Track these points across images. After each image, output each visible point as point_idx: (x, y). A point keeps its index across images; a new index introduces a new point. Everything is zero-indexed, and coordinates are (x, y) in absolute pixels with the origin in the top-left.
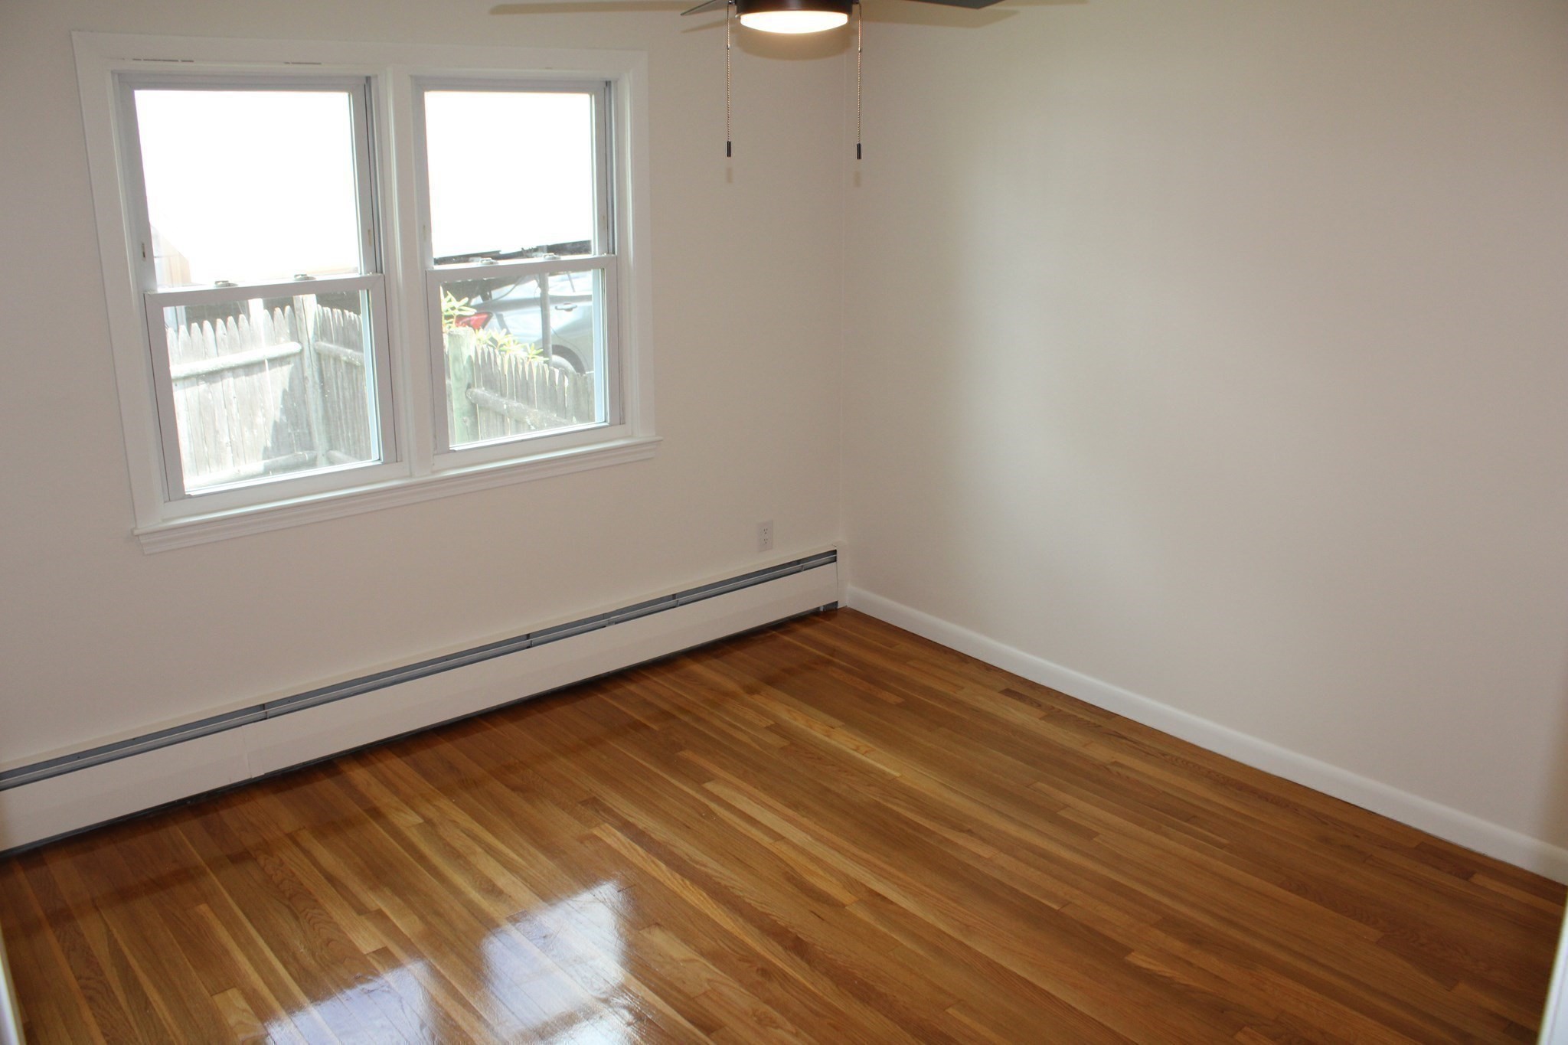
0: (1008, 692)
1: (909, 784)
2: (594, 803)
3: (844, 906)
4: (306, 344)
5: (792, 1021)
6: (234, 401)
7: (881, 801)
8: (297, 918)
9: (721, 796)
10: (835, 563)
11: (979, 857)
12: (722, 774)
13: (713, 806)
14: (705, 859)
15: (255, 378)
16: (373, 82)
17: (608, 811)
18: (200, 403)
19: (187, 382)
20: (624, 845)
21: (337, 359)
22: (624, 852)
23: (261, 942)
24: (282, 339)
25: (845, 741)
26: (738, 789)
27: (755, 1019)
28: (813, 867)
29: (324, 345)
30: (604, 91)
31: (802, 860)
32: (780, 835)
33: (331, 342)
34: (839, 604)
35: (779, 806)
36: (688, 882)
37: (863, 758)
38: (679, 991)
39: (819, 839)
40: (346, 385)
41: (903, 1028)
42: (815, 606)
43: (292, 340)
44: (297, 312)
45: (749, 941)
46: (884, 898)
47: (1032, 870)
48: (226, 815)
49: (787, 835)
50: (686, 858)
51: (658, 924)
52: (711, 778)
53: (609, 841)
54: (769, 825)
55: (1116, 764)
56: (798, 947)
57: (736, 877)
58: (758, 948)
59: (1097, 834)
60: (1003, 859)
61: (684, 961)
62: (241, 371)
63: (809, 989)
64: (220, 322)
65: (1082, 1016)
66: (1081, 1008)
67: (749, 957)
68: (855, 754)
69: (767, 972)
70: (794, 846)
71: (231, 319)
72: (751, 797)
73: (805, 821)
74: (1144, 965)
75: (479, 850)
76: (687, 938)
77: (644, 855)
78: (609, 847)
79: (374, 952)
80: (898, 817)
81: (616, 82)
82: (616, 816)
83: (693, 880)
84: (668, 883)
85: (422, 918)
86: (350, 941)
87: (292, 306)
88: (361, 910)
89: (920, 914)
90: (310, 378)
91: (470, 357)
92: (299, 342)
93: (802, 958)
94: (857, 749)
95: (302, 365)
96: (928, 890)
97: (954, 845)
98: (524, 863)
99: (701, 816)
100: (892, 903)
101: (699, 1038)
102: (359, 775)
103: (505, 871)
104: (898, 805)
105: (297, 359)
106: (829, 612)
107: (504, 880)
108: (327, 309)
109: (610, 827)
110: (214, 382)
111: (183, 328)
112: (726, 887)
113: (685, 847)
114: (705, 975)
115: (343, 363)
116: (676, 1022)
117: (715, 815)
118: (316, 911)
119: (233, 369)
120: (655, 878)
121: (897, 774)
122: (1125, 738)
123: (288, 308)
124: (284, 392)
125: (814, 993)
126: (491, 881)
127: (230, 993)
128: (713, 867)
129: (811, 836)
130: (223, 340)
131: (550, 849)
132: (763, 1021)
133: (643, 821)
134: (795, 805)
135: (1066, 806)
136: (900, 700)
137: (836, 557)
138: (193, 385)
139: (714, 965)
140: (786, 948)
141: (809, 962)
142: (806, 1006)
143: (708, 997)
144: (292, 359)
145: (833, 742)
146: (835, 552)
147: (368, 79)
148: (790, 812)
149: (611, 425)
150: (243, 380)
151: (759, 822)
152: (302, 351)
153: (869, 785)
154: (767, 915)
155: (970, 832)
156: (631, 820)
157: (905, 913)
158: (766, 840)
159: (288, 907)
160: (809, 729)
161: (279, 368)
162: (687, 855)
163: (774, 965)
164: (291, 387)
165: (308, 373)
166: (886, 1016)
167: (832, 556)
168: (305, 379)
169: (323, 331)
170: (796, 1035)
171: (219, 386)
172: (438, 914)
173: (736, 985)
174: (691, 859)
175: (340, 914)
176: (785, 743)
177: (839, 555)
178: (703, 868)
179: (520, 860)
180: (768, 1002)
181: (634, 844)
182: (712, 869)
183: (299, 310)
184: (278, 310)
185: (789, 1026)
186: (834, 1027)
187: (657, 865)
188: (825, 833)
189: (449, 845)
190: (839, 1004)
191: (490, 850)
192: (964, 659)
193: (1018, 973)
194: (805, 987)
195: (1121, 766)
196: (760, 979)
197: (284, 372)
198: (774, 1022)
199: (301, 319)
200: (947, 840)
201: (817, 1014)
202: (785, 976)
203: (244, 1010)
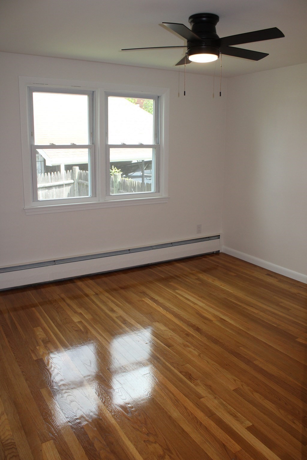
0: (268, 275)
1: (236, 294)
2: (144, 293)
3: (212, 321)
4: (75, 180)
5: (193, 346)
6: (55, 195)
7: (227, 298)
8: (58, 313)
9: (180, 293)
10: (219, 239)
11: (254, 313)
12: (181, 288)
13: (178, 296)
14: (174, 307)
15: (61, 189)
16: (95, 92)
17: (148, 295)
18: (46, 195)
19: (43, 189)
20: (150, 302)
21: (83, 184)
22: (150, 304)
23: (48, 317)
24: (69, 179)
25: (218, 283)
26: (185, 292)
27: (183, 345)
28: (204, 311)
29: (80, 181)
30: (157, 99)
31: (201, 309)
32: (196, 303)
33: (82, 180)
34: (220, 251)
35: (197, 297)
36: (168, 313)
37: (223, 287)
38: (162, 337)
39: (207, 305)
40: (85, 192)
41: (226, 350)
42: (214, 251)
43: (72, 179)
44: (73, 172)
45: (183, 327)
46: (224, 320)
47: (270, 317)
48: (43, 290)
49: (198, 304)
50: (168, 307)
51: (158, 322)
52: (178, 289)
53: (146, 301)
54: (193, 301)
55: (299, 293)
56: (198, 329)
57: (182, 312)
58: (186, 329)
59: (290, 310)
60: (262, 314)
61: (164, 330)
62: (57, 187)
63: (200, 340)
64: (52, 173)
65: (280, 352)
66: (280, 350)
67: (183, 331)
68: (221, 286)
69: (188, 335)
70: (200, 306)
71: (55, 172)
72: (189, 294)
73: (204, 301)
74: (301, 342)
75: (110, 301)
76: (165, 325)
77: (156, 305)
78: (147, 303)
79: (78, 322)
80: (231, 302)
81: (161, 96)
82: (149, 296)
83: (169, 312)
84: (162, 312)
85: (92, 315)
86: (72, 319)
87: (72, 170)
88: (76, 312)
89: (235, 325)
90: (76, 190)
91: (119, 181)
92: (73, 180)
93: (198, 332)
94: (221, 285)
95: (74, 186)
96: (238, 319)
97: (247, 309)
98: (122, 305)
99: (174, 297)
100: (226, 321)
101: (166, 348)
102: (80, 283)
103: (116, 306)
104: (231, 299)
105: (73, 185)
106: (217, 253)
107: (116, 308)
108: (82, 171)
109: (147, 299)
110: (50, 189)
111: (43, 174)
112: (179, 314)
113: (168, 304)
114: (170, 334)
115: (85, 185)
116: (160, 344)
117: (178, 297)
118: (63, 312)
119: (56, 186)
120: (158, 311)
121: (232, 292)
122: (302, 287)
123: (71, 170)
124: (68, 193)
125: (201, 340)
126: (112, 308)
127: (38, 328)
128: (176, 309)
129: (205, 304)
130: (53, 178)
131: (130, 302)
132: (185, 346)
133: (157, 298)
134: (201, 297)
135: (282, 302)
136: (235, 275)
137: (219, 237)
138: (44, 190)
139: (173, 332)
140: (194, 329)
141: (200, 333)
142: (198, 343)
143: (170, 339)
144: (71, 185)
145: (215, 283)
146: (219, 236)
147: (93, 92)
148: (200, 298)
149: (156, 192)
150: (58, 190)
151: (190, 300)
152: (74, 182)
153: (224, 294)
154: (190, 321)
155: (252, 306)
156: (153, 297)
157: (230, 324)
158: (192, 304)
159: (56, 310)
160: (208, 280)
161: (67, 187)
162: (168, 306)
163: (190, 333)
164: (70, 192)
165: (75, 189)
166: (222, 348)
167: (218, 237)
168: (74, 190)
169: (80, 177)
170: (194, 350)
171: (51, 191)
172: (97, 315)
173: (178, 337)
174: (170, 307)
175: (69, 313)
176: (201, 282)
177: (220, 237)
178: (172, 309)
179: (121, 304)
180: (187, 341)
181: (153, 303)
182: (175, 310)
183: (74, 171)
184: (68, 171)
185: (193, 348)
186: (206, 349)
187: (159, 308)
188: (208, 304)
189: (102, 299)
190: (208, 344)
191: (113, 301)
192: (255, 266)
193: (263, 341)
194: (198, 339)
195: (300, 294)
196: (185, 336)
197: (68, 188)
198: (189, 346)
199: (74, 174)
200: (245, 308)
201: (201, 345)
202: (193, 336)
203: (42, 332)
